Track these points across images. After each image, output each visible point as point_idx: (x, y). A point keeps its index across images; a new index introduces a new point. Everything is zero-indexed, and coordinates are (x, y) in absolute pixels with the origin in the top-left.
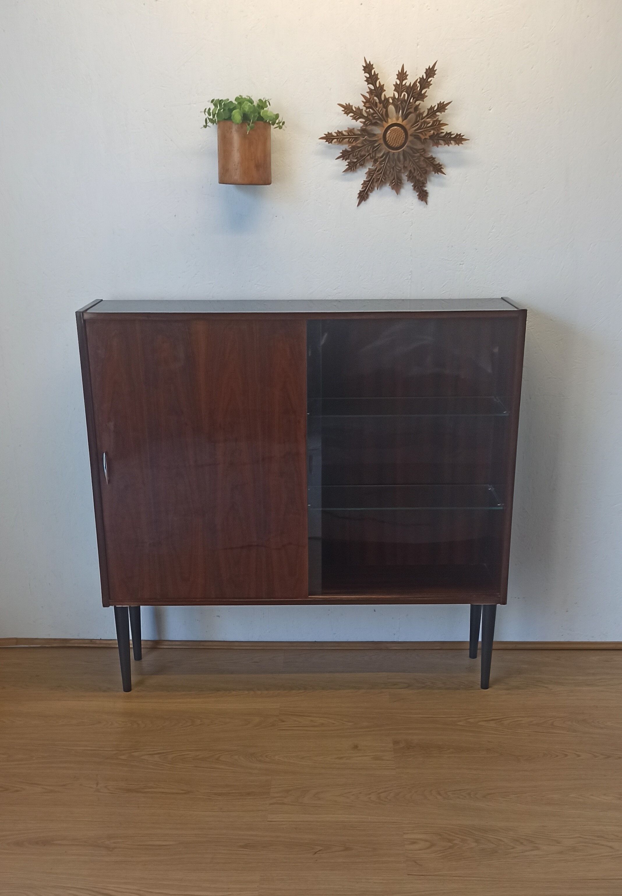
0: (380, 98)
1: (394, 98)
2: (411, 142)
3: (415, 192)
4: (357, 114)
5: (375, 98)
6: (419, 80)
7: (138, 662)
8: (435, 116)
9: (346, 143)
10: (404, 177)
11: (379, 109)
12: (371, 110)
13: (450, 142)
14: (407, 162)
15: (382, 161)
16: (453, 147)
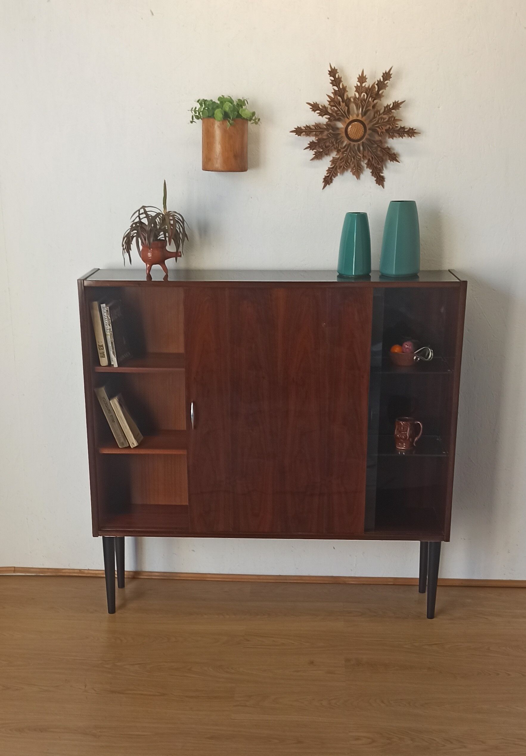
0: (342, 97)
1: (355, 98)
2: (369, 135)
3: (373, 177)
4: (323, 111)
5: (339, 98)
6: (377, 83)
7: (121, 589)
8: (391, 113)
9: (313, 136)
10: (364, 164)
11: (342, 107)
12: (335, 108)
13: (404, 135)
14: (366, 152)
15: (344, 151)
16: (406, 140)
